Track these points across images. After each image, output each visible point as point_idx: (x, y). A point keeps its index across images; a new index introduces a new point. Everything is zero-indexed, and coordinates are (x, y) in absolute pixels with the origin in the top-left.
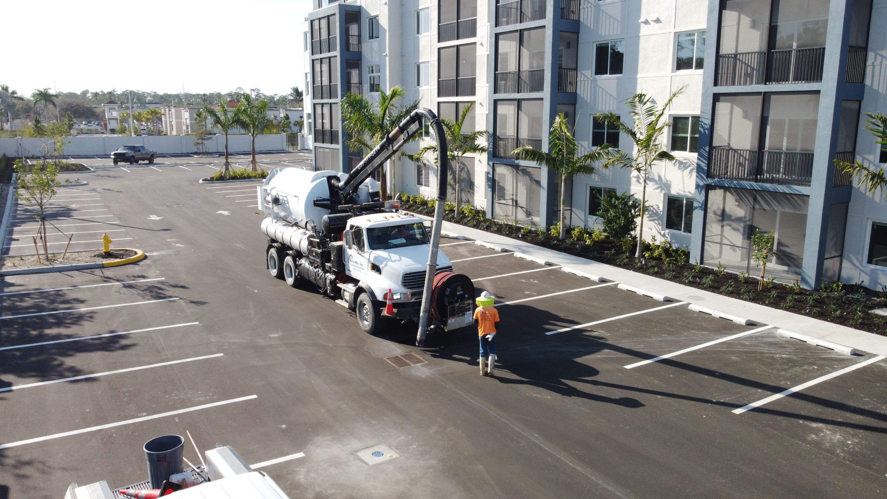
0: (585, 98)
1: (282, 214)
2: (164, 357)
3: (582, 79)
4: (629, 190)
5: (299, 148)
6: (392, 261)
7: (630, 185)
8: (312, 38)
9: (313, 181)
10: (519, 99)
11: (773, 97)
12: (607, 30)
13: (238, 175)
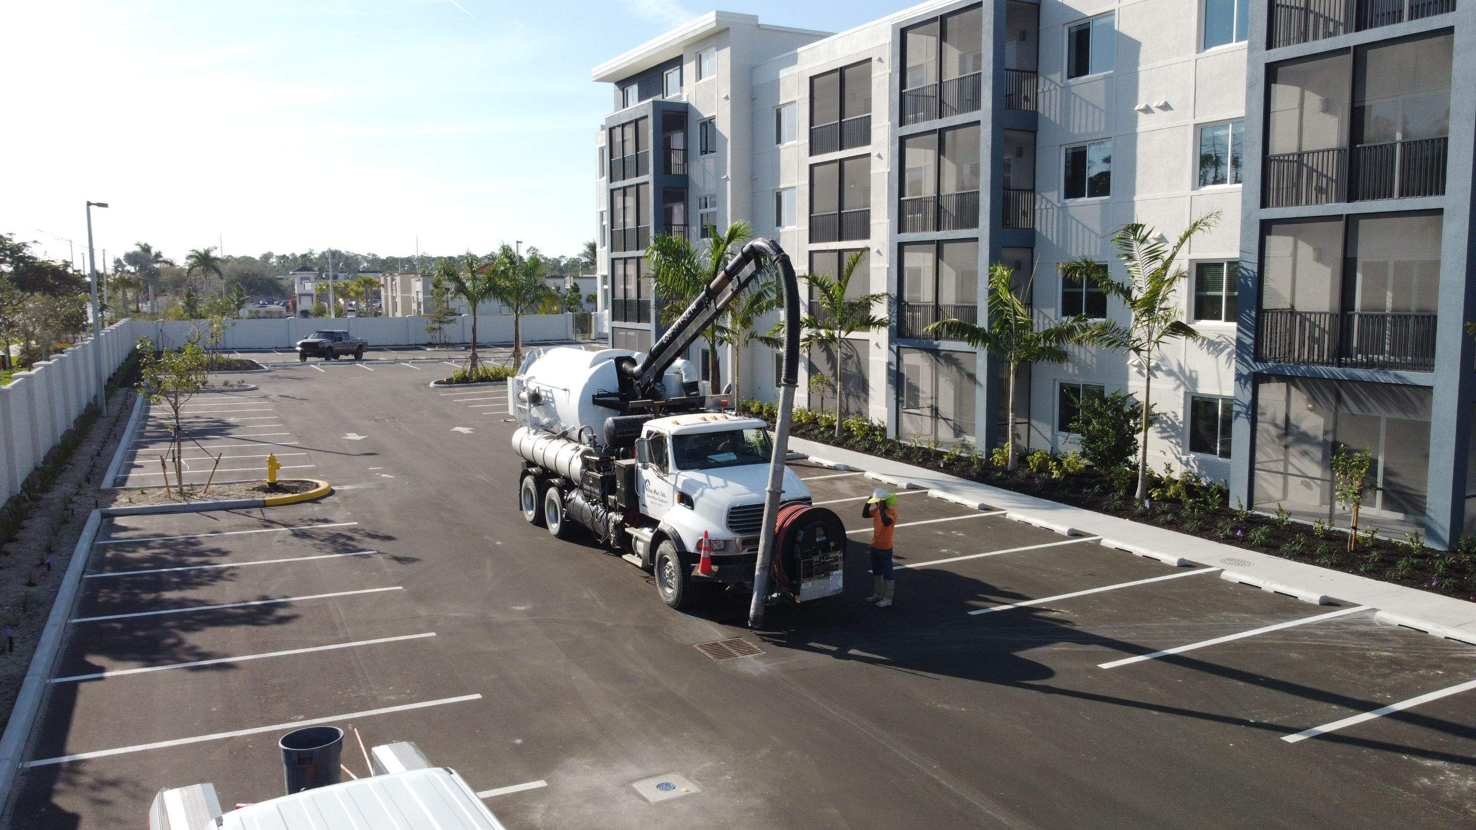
0: (1049, 238)
1: (545, 421)
2: (341, 636)
3: (1043, 207)
4: (1127, 387)
5: (593, 336)
6: (712, 488)
7: (1126, 378)
8: (611, 156)
9: (592, 365)
10: (938, 241)
12: (1083, 127)
13: (492, 374)
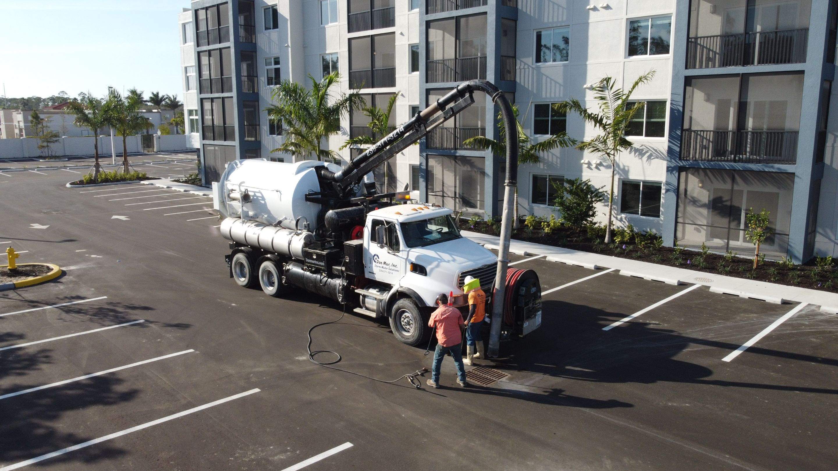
0: (526, 86)
1: (251, 213)
3: (522, 67)
4: (582, 177)
5: (155, 150)
6: (445, 261)
7: (581, 171)
8: (197, 28)
9: (298, 172)
11: (751, 78)
12: (551, 18)
13: (111, 177)
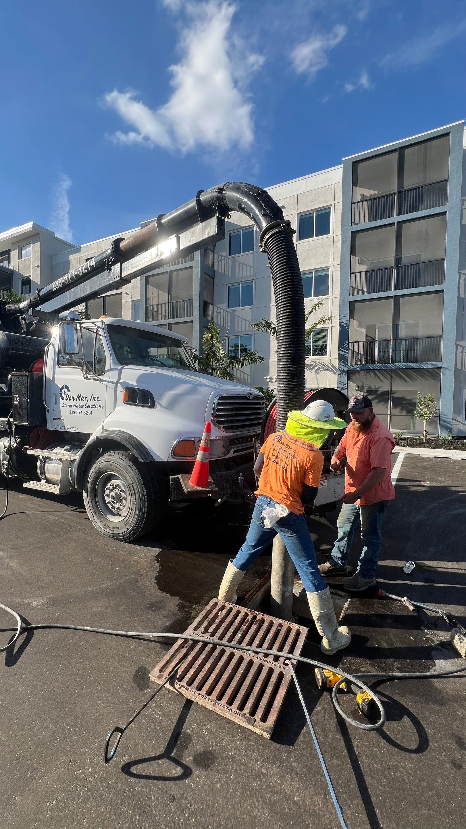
3: (217, 311)
10: (167, 323)
12: (241, 273)
